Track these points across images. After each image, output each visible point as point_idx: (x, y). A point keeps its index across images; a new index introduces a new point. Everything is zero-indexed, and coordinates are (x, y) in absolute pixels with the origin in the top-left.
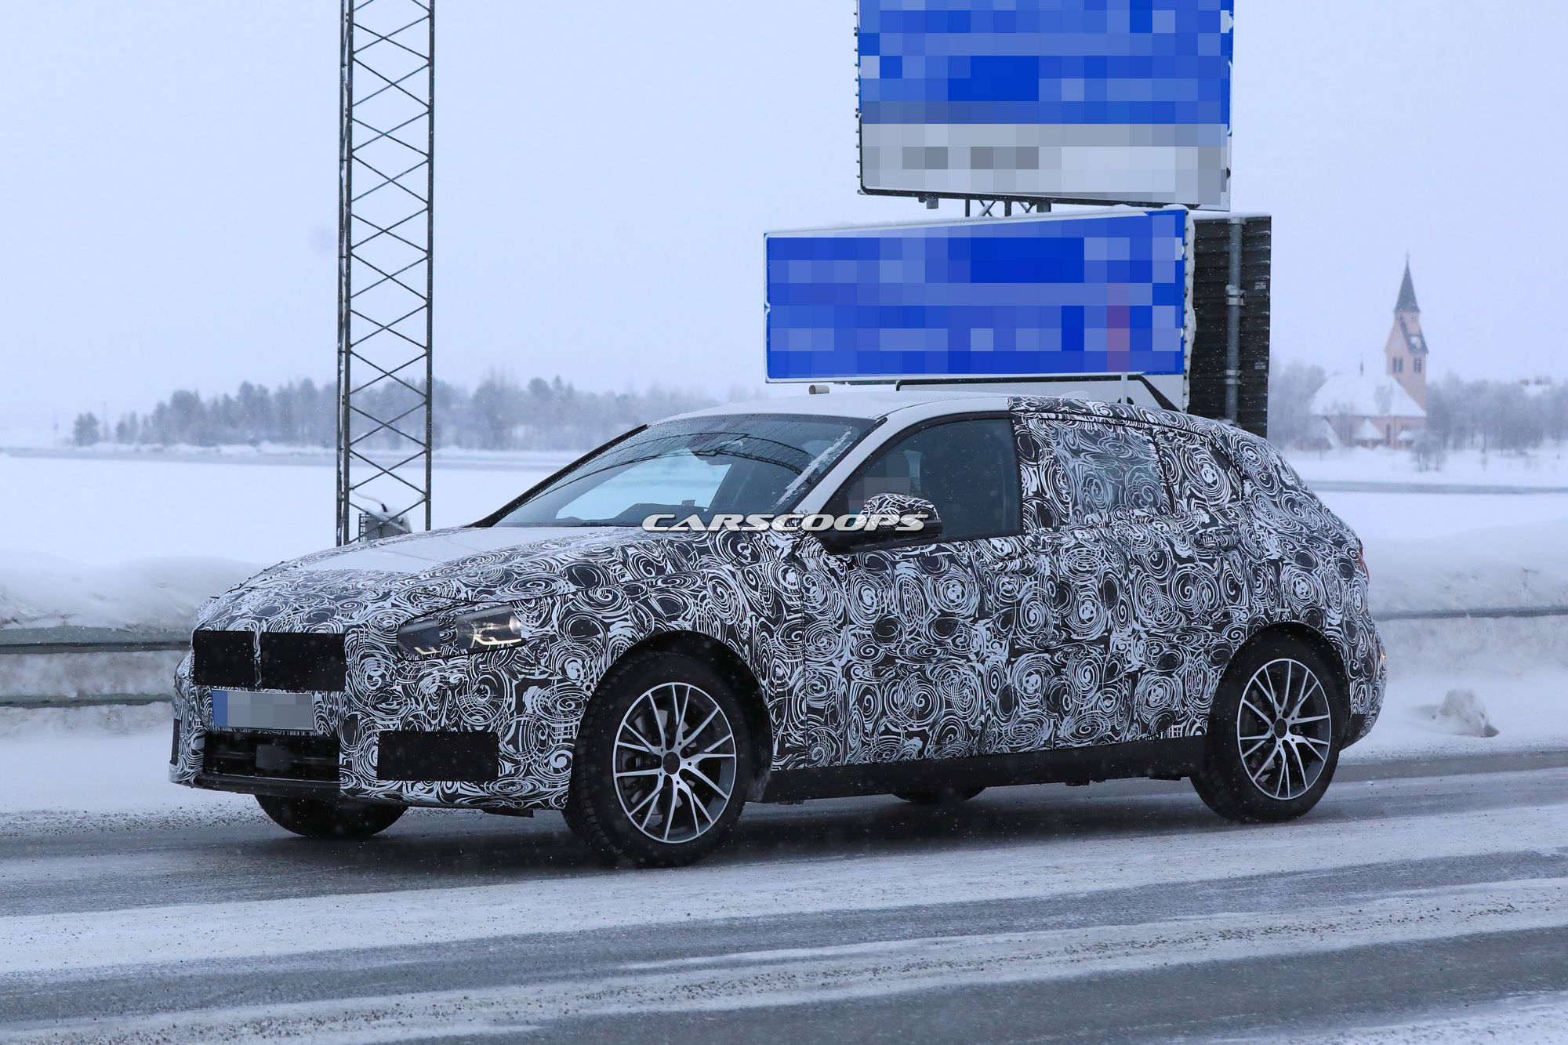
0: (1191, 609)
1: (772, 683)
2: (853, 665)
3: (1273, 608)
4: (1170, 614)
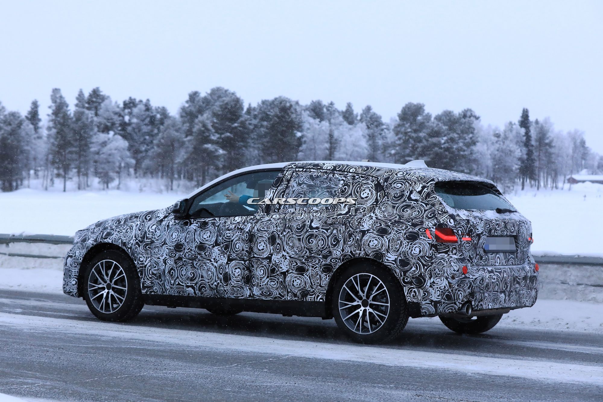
0: (312, 249)
1: (138, 263)
2: (167, 259)
3: (355, 251)
4: (301, 250)
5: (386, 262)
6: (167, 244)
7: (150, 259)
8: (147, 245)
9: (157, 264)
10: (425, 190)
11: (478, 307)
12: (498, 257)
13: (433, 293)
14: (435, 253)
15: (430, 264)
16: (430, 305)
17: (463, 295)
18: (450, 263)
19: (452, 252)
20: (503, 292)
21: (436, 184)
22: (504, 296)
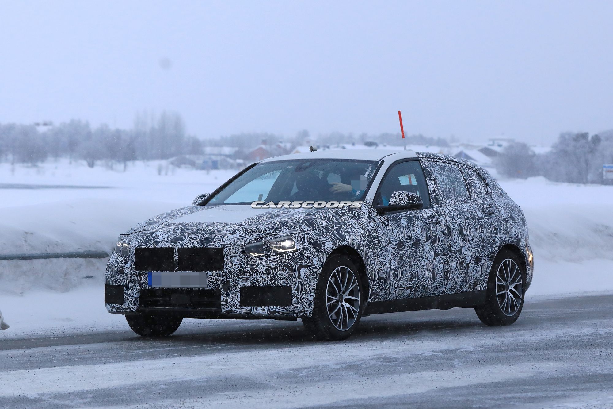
0: (484, 238)
1: (369, 267)
2: (391, 260)
3: (506, 238)
4: (478, 240)
7: (377, 261)
9: (384, 266)
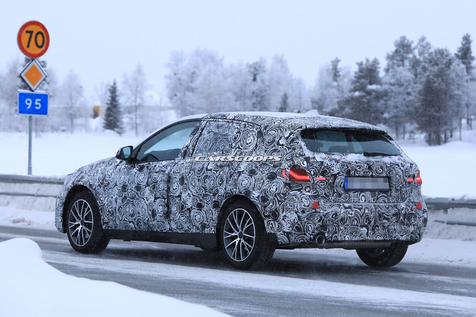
0: (206, 188)
2: (117, 199)
3: (233, 189)
4: (200, 189)
5: (252, 199)
6: (117, 185)
7: (107, 198)
8: (105, 186)
9: (111, 202)
10: (292, 136)
11: (332, 238)
12: (363, 195)
13: (285, 225)
14: (289, 190)
15: (283, 200)
16: (284, 236)
17: (313, 227)
18: (301, 199)
19: (305, 190)
20: (366, 226)
21: (302, 131)
22: (366, 230)
